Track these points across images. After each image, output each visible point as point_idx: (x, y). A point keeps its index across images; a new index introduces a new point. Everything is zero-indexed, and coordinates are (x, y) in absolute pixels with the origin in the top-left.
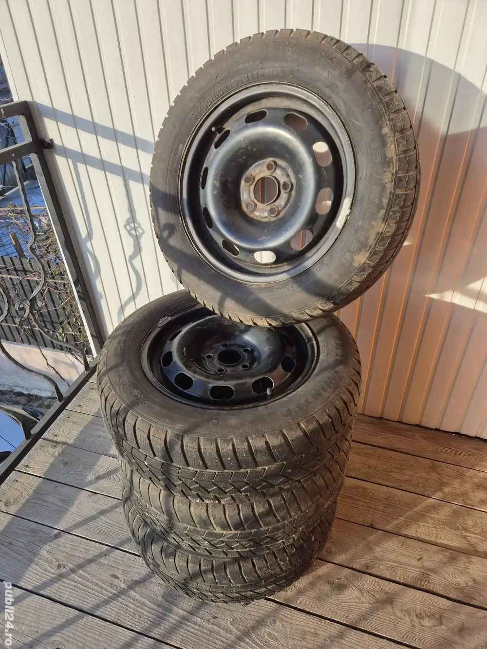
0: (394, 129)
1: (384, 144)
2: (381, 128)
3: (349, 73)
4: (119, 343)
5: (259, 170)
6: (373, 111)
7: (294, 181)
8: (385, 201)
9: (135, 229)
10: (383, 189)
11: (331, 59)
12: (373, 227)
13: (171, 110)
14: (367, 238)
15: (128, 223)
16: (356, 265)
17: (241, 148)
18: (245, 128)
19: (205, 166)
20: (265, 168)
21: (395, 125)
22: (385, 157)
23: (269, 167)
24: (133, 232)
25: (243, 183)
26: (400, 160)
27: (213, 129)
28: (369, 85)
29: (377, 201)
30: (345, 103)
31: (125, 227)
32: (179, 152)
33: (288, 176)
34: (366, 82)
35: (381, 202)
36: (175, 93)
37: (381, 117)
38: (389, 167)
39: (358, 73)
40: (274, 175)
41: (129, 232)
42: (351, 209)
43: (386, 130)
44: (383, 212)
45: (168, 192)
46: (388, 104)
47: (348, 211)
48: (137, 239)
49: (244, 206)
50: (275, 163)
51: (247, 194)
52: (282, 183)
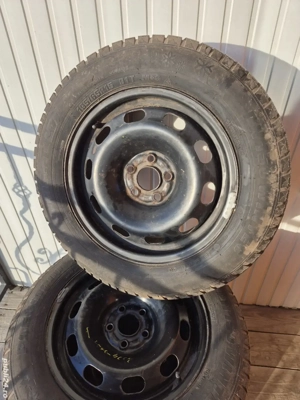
0: (275, 133)
1: (267, 148)
2: (263, 134)
3: (229, 82)
4: (21, 337)
5: (141, 161)
6: (255, 119)
7: (174, 171)
8: (272, 199)
9: (23, 191)
10: (269, 188)
11: (209, 68)
12: (261, 222)
13: (48, 107)
14: (256, 231)
15: (15, 186)
16: (247, 253)
17: (122, 145)
18: (125, 126)
19: (88, 158)
20: (146, 159)
21: (275, 130)
22: (270, 161)
23: (150, 159)
24: (21, 193)
25: (125, 171)
26: (282, 162)
27: (93, 127)
28: (249, 94)
29: (263, 199)
30: (225, 109)
31: (13, 190)
32: (61, 148)
33: (168, 167)
34: (246, 90)
35: (267, 200)
36: (50, 91)
37: (263, 124)
38: (274, 169)
39: (237, 82)
40: (155, 165)
41: (17, 194)
42: (236, 203)
43: (268, 136)
44: (270, 209)
45: (54, 184)
46: (268, 111)
47: (234, 205)
48: (25, 199)
49: (129, 192)
50: (155, 155)
51: (130, 182)
52: (163, 173)
